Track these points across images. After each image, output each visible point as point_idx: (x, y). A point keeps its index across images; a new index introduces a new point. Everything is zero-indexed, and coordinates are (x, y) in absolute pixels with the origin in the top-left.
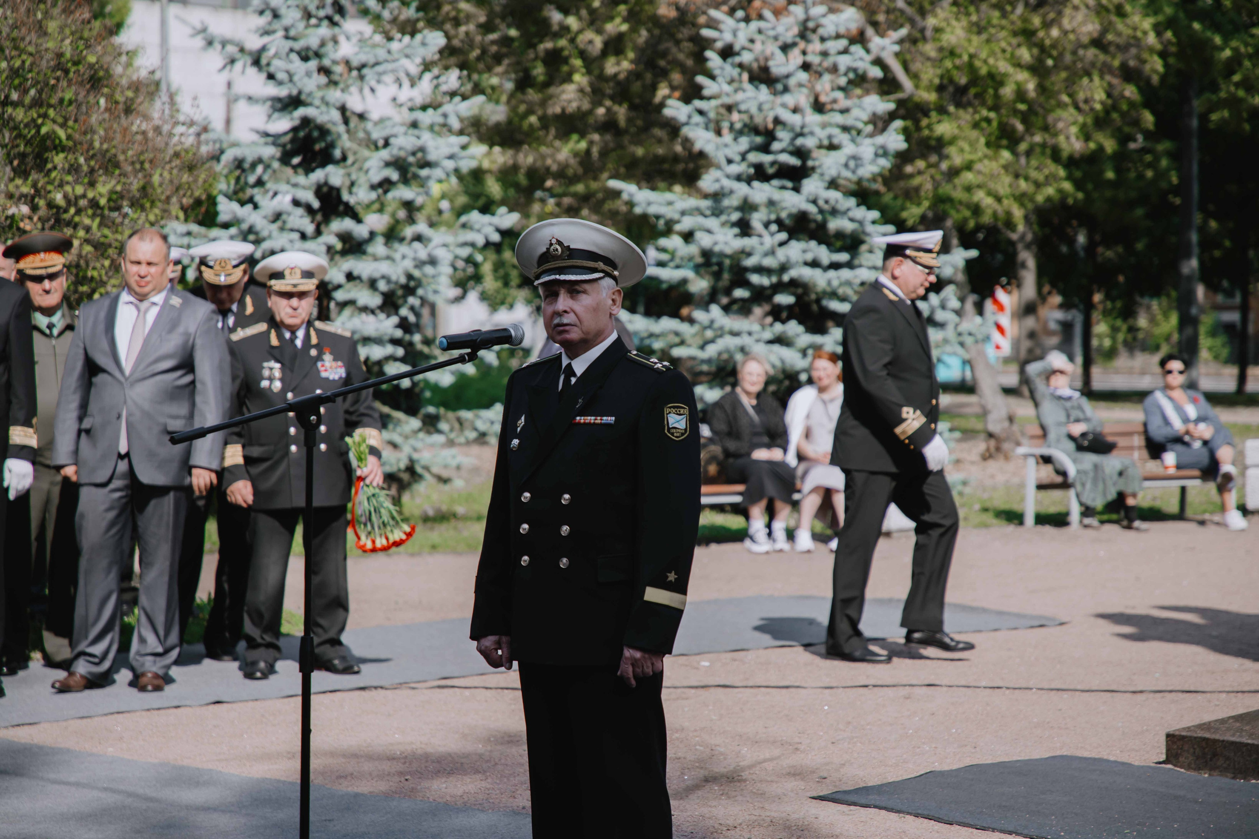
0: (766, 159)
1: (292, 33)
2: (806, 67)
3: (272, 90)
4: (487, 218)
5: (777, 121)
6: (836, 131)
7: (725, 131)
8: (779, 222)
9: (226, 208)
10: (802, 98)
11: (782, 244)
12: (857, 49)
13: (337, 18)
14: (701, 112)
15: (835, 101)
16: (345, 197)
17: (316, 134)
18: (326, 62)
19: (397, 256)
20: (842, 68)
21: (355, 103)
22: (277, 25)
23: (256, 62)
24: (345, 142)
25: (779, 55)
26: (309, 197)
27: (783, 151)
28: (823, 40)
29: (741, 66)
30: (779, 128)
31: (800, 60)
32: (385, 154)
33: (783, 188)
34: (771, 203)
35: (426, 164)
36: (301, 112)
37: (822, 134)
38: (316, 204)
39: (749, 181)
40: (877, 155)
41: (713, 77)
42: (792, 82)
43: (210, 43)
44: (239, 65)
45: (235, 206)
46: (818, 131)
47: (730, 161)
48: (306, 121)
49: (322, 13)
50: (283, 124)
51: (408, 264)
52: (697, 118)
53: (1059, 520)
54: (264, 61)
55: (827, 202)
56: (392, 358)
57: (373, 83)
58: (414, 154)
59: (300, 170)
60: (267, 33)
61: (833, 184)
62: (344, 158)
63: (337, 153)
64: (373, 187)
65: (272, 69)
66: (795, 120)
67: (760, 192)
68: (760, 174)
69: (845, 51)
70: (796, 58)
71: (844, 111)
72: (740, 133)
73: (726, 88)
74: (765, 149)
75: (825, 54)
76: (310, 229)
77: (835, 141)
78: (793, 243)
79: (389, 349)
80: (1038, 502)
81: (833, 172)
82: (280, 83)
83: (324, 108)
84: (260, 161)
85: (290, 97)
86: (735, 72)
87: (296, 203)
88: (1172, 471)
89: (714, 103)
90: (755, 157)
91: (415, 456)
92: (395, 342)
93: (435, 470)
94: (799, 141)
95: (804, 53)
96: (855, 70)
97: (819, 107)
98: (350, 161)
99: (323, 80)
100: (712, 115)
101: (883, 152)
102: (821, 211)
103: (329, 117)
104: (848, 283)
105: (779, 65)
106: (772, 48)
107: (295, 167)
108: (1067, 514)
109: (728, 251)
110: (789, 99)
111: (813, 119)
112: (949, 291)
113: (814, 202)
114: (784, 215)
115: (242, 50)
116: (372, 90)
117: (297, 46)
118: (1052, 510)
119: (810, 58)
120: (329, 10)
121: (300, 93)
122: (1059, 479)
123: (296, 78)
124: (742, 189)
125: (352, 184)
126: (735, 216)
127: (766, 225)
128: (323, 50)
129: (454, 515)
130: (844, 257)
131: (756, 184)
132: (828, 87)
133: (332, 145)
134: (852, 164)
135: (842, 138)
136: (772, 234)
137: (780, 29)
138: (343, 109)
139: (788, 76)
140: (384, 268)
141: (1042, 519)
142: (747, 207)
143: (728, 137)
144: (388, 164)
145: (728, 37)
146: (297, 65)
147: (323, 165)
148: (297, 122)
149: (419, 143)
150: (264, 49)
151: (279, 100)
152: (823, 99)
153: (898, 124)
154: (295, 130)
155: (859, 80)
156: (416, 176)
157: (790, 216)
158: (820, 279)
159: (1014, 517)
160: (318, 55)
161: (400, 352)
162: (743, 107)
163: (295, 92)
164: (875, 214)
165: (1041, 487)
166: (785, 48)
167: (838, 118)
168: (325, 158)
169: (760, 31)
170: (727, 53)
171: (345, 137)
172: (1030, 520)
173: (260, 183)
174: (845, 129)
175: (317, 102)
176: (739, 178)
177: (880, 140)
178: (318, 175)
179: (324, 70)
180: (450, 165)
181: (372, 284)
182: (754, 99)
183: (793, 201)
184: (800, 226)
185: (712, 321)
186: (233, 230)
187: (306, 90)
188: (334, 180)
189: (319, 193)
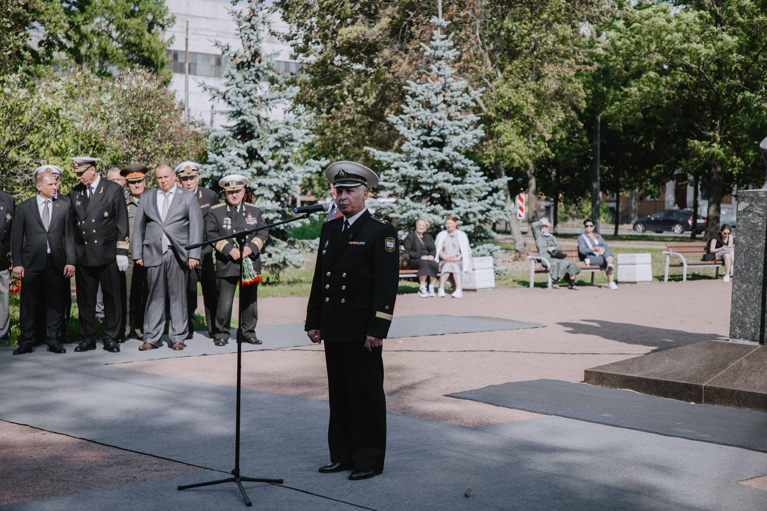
0: (428, 139)
1: (239, 85)
2: (445, 102)
3: (230, 108)
4: (317, 162)
5: (433, 123)
6: (457, 128)
7: (412, 127)
8: (434, 164)
9: (212, 156)
10: (443, 114)
11: (434, 174)
12: (465, 95)
13: (257, 80)
14: (402, 120)
15: (457, 116)
16: (259, 152)
17: (247, 126)
18: (252, 97)
19: (280, 176)
20: (459, 103)
21: (263, 114)
22: (233, 82)
23: (224, 98)
24: (259, 130)
25: (434, 97)
26: (244, 153)
27: (435, 136)
28: (452, 91)
29: (419, 101)
30: (434, 126)
31: (442, 99)
32: (275, 136)
33: (435, 150)
34: (430, 156)
35: (292, 140)
36: (241, 117)
37: (451, 129)
38: (247, 155)
39: (422, 147)
40: (473, 138)
41: (408, 106)
42: (439, 108)
43: (206, 89)
44: (216, 99)
45: (215, 155)
46: (450, 127)
47: (413, 139)
48: (243, 121)
49: (250, 78)
50: (234, 122)
51: (285, 180)
52: (400, 122)
53: (544, 285)
54: (227, 97)
55: (453, 156)
56: (277, 218)
57: (271, 107)
58: (287, 136)
59: (240, 141)
60: (229, 85)
61: (455, 149)
62: (258, 137)
63: (256, 134)
64: (270, 149)
65: (230, 100)
66: (441, 122)
67: (426, 152)
68: (426, 145)
69: (461, 96)
70: (441, 98)
71: (461, 120)
72: (418, 128)
73: (413, 110)
74: (428, 134)
75: (452, 97)
76: (244, 165)
77: (457, 132)
78: (440, 173)
79: (276, 215)
80: (535, 278)
81: (456, 144)
82: (234, 106)
83: (250, 116)
84: (225, 137)
85: (237, 111)
86: (417, 104)
87: (239, 155)
88: (588, 266)
89: (407, 116)
90: (423, 138)
91: (286, 257)
92: (278, 212)
93: (293, 263)
94: (442, 132)
95: (444, 96)
96: (465, 103)
97: (450, 118)
98: (261, 137)
99: (251, 104)
100: (407, 121)
101: (476, 137)
102: (451, 160)
103: (253, 120)
104: (461, 190)
105: (434, 101)
106: (431, 94)
107: (238, 140)
108: (547, 283)
109: (413, 175)
110: (438, 115)
111: (448, 123)
112: (501, 193)
113: (448, 156)
114: (435, 161)
115: (218, 92)
116: (270, 109)
117: (241, 90)
118: (541, 281)
119: (446, 98)
120: (254, 77)
121: (241, 109)
122: (544, 269)
123: (239, 104)
124: (418, 150)
125: (262, 147)
126: (415, 161)
127: (429, 165)
128: (251, 93)
129: (301, 281)
130: (459, 179)
131: (424, 149)
132: (454, 110)
133: (253, 131)
134: (464, 141)
135: (459, 130)
136: (431, 170)
137: (435, 86)
138: (258, 117)
139: (437, 105)
140: (275, 181)
141: (537, 285)
142: (420, 157)
143: (412, 130)
144: (277, 140)
145: (414, 89)
146: (241, 98)
147: (250, 139)
148: (240, 122)
149: (290, 132)
150: (228, 91)
151: (233, 112)
152: (452, 115)
153: (482, 125)
154: (239, 124)
155: (465, 108)
156: (287, 145)
157: (438, 161)
158: (450, 188)
159: (526, 284)
160: (249, 95)
161: (280, 216)
162: (419, 118)
163: (239, 109)
164: (472, 162)
165: (536, 272)
166: (436, 94)
167: (458, 123)
168: (251, 136)
169: (426, 88)
170: (414, 96)
171: (259, 127)
172: (532, 285)
173: (224, 146)
174: (460, 127)
175: (248, 114)
176: (417, 145)
177: (475, 132)
178: (248, 143)
179: (251, 101)
180: (301, 140)
181: (270, 187)
182: (424, 114)
183: (439, 156)
184: (442, 166)
185: (406, 203)
186: (214, 165)
187: (244, 109)
188: (254, 146)
189: (248, 151)
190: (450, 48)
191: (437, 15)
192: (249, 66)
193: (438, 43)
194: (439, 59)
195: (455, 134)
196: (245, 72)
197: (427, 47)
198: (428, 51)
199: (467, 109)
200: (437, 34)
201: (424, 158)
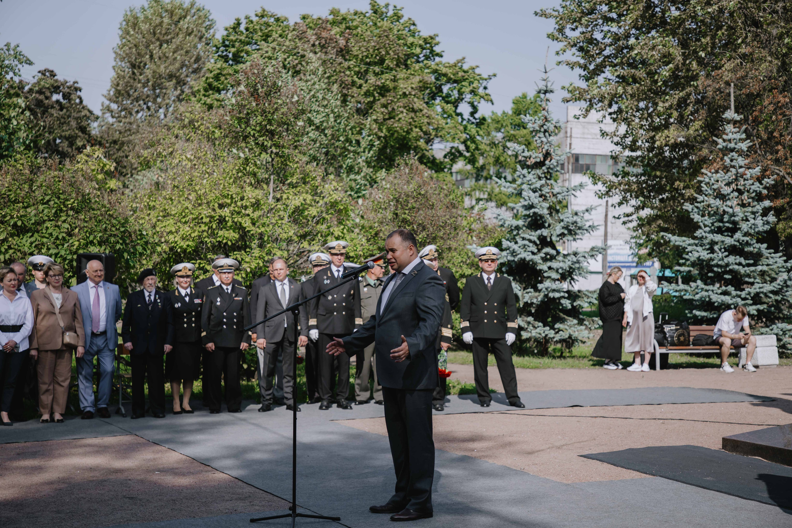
0: (722, 225)
1: (530, 183)
2: (737, 190)
3: (524, 204)
5: (724, 211)
6: (749, 214)
8: (725, 248)
9: (505, 244)
10: (734, 203)
11: (725, 257)
12: (757, 183)
13: (549, 177)
14: (697, 208)
15: (750, 203)
16: (549, 240)
17: (539, 218)
18: (543, 193)
19: (567, 260)
20: (752, 191)
24: (549, 220)
25: (725, 187)
26: (536, 240)
27: (727, 222)
28: (745, 180)
29: (714, 189)
30: (725, 214)
31: (735, 188)
32: (563, 224)
33: (727, 236)
34: (722, 242)
36: (533, 210)
37: (743, 215)
38: (538, 242)
39: (714, 233)
40: (764, 224)
42: (731, 196)
45: (508, 242)
46: (740, 214)
47: (706, 226)
48: (535, 213)
49: (543, 176)
52: (695, 210)
55: (744, 241)
56: (563, 297)
59: (533, 230)
61: (746, 234)
62: (549, 226)
63: (547, 225)
64: (558, 236)
66: (730, 210)
67: (718, 237)
69: (753, 184)
70: (733, 187)
71: (754, 206)
72: (713, 215)
73: (706, 199)
74: (721, 221)
75: (745, 185)
76: (536, 251)
77: (748, 218)
78: (731, 256)
81: (746, 230)
82: (526, 201)
83: (541, 209)
84: (518, 227)
85: (529, 205)
86: (712, 192)
87: (530, 241)
89: (702, 204)
90: (717, 224)
91: (572, 333)
94: (733, 218)
95: (737, 185)
96: (757, 191)
98: (551, 227)
99: (542, 199)
100: (701, 209)
101: (767, 222)
102: (742, 245)
104: (754, 271)
105: (726, 190)
107: (531, 229)
109: (705, 259)
110: (729, 203)
111: (739, 210)
113: (738, 241)
114: (727, 246)
117: (532, 187)
119: (739, 187)
123: (531, 199)
124: (711, 236)
125: (551, 235)
126: (708, 246)
127: (720, 249)
130: (752, 262)
131: (716, 235)
132: (746, 198)
133: (545, 222)
134: (753, 227)
135: (751, 217)
136: (723, 253)
138: (549, 209)
139: (728, 195)
140: (561, 265)
142: (713, 243)
143: (706, 217)
144: (563, 228)
146: (532, 194)
147: (540, 229)
148: (532, 214)
152: (744, 202)
155: (759, 195)
157: (729, 246)
158: (742, 270)
160: (540, 190)
161: (566, 295)
162: (712, 206)
163: (531, 203)
164: (765, 246)
166: (729, 184)
167: (750, 210)
168: (542, 226)
174: (752, 214)
175: (538, 207)
176: (710, 232)
178: (539, 232)
179: (542, 196)
183: (729, 241)
184: (732, 250)
185: (698, 286)
186: (508, 251)
187: (534, 203)
188: (545, 234)
189: (539, 238)
190: (743, 140)
193: (730, 136)
194: (733, 151)
195: (747, 220)
196: (538, 171)
197: (720, 142)
198: (721, 144)
199: (759, 198)
200: (729, 128)
201: (717, 243)
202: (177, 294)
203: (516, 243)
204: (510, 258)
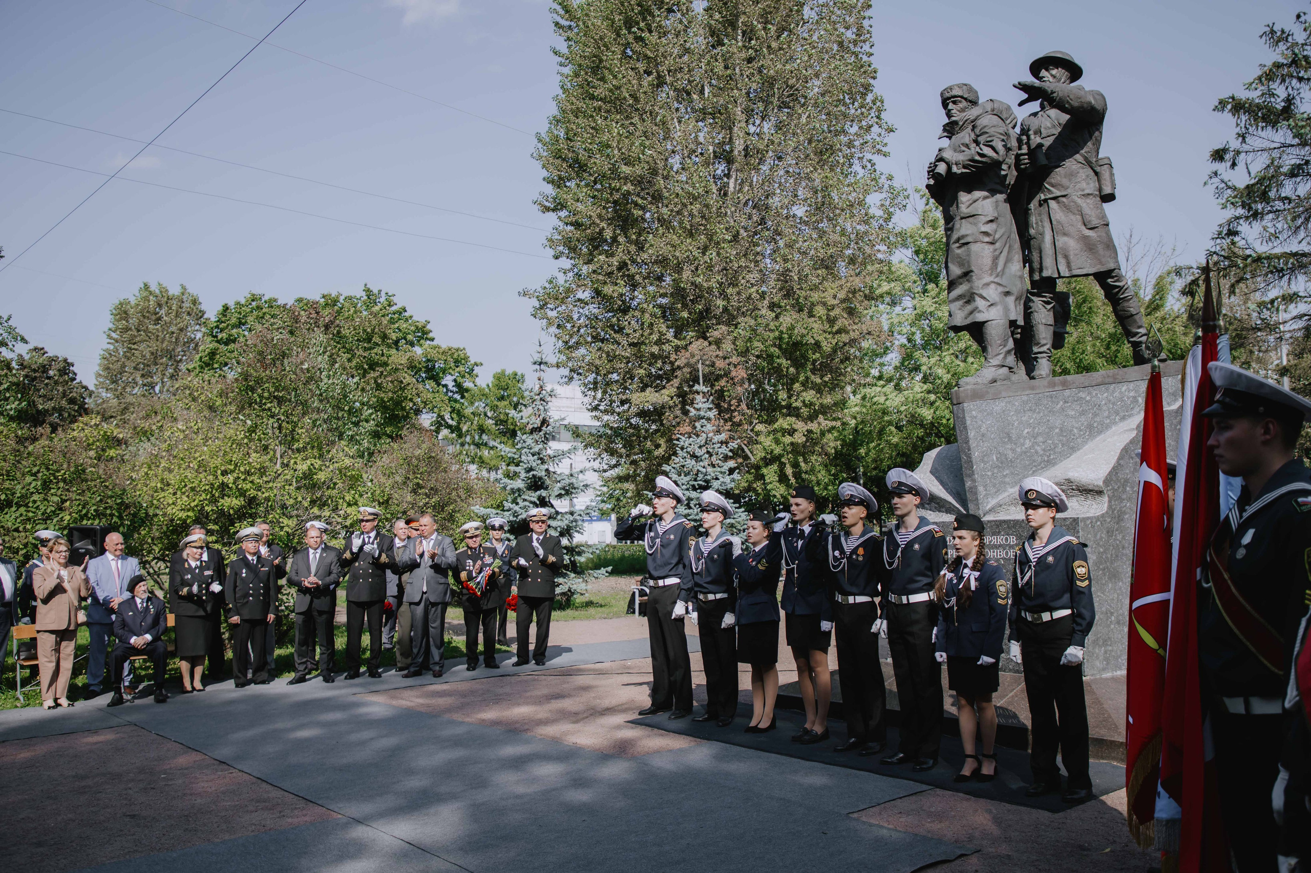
2: (708, 452)
5: (699, 471)
6: (718, 473)
9: (507, 505)
10: (706, 463)
12: (724, 446)
14: (674, 468)
15: (717, 464)
16: (548, 500)
17: (538, 479)
19: (564, 519)
20: (720, 453)
21: (551, 469)
24: (548, 482)
25: (699, 449)
26: (535, 500)
27: (701, 480)
28: (713, 444)
30: (699, 473)
31: (706, 451)
36: (532, 473)
40: (731, 481)
41: (677, 457)
42: (703, 457)
45: (510, 503)
46: (712, 473)
48: (535, 475)
51: (567, 522)
57: (558, 462)
63: (545, 485)
64: (556, 496)
66: (704, 470)
67: (693, 494)
68: (693, 488)
69: (720, 447)
70: (704, 450)
71: (721, 467)
72: (687, 475)
73: (681, 460)
74: (695, 480)
75: (714, 448)
77: (718, 477)
83: (540, 471)
87: (531, 502)
90: (692, 483)
94: (706, 477)
95: (707, 448)
96: (724, 453)
97: (712, 466)
98: (549, 487)
99: (539, 462)
103: (543, 474)
105: (699, 452)
106: (696, 447)
110: (701, 463)
111: (710, 469)
116: (557, 464)
117: (531, 451)
119: (709, 450)
120: (543, 439)
121: (532, 466)
123: (530, 462)
128: (540, 452)
132: (715, 459)
133: (543, 483)
134: (723, 484)
135: (720, 476)
137: (699, 440)
138: (547, 470)
139: (701, 456)
140: (559, 523)
142: (690, 499)
143: (682, 476)
144: (561, 489)
145: (682, 443)
146: (531, 458)
147: (539, 490)
148: (532, 476)
152: (713, 463)
154: (531, 478)
166: (700, 447)
167: (719, 469)
168: (541, 487)
170: (682, 449)
171: (548, 480)
174: (721, 473)
175: (537, 469)
177: (732, 476)
178: (538, 493)
179: (541, 459)
181: (556, 529)
182: (691, 463)
186: (510, 512)
187: (534, 465)
188: (544, 495)
189: (539, 499)
190: (710, 409)
191: (699, 384)
192: (540, 431)
193: (700, 405)
194: (702, 418)
195: (717, 479)
196: (536, 436)
197: (692, 409)
198: (693, 412)
199: (726, 458)
200: (699, 398)
201: (692, 500)
202: (186, 566)
203: (517, 504)
204: (511, 518)
